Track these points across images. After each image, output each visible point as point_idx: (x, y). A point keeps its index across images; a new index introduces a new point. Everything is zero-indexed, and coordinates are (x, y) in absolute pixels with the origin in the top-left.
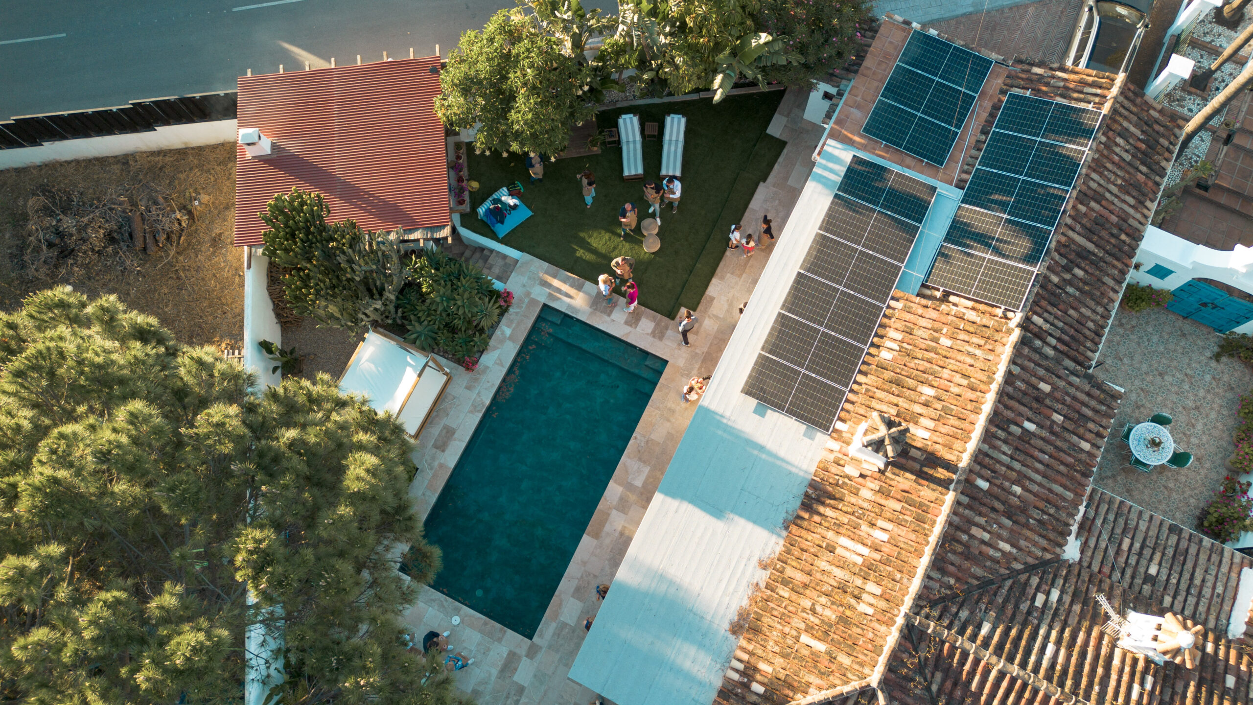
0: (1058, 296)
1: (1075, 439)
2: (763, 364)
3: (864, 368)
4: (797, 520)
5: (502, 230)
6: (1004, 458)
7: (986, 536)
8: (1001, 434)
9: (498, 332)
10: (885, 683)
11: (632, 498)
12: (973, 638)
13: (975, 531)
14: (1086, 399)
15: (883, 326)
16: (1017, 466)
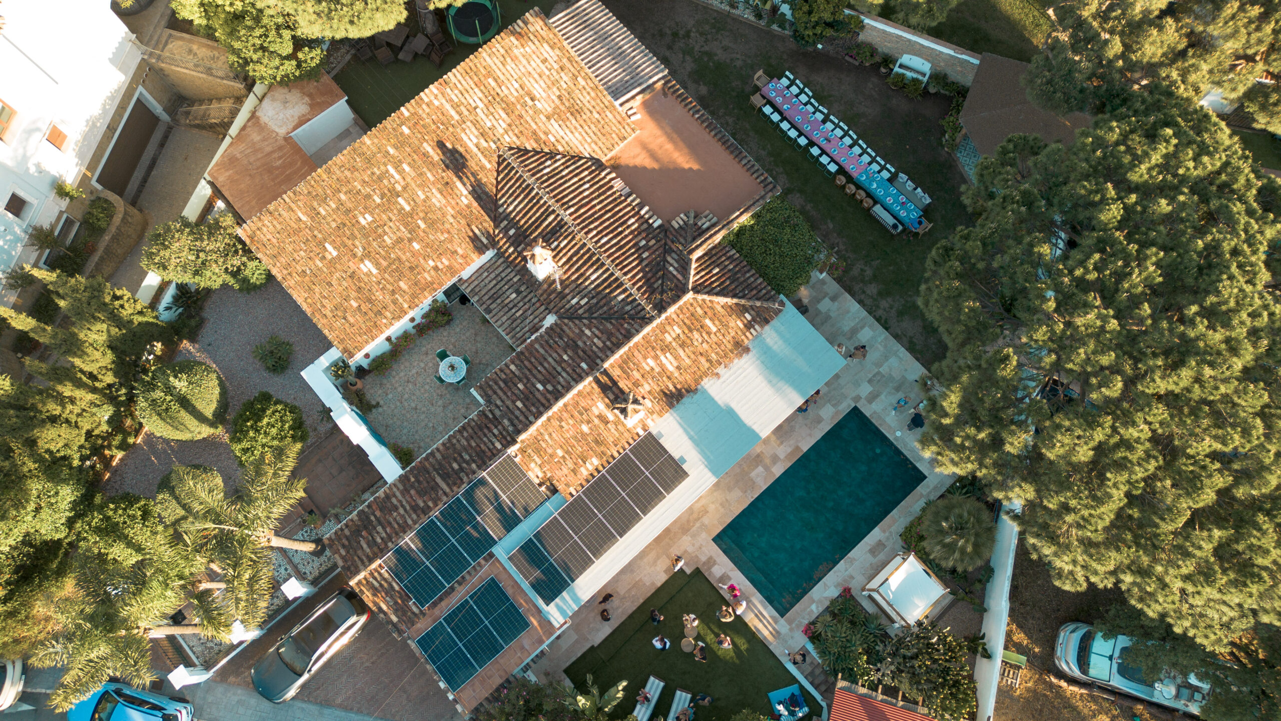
0: (478, 455)
1: (517, 373)
2: (669, 487)
3: (611, 460)
4: (689, 391)
5: (793, 689)
6: (564, 374)
7: (596, 340)
8: (560, 388)
9: (821, 609)
10: (684, 291)
11: (768, 461)
12: (631, 295)
13: (601, 345)
14: (499, 392)
15: (588, 481)
16: (559, 369)
